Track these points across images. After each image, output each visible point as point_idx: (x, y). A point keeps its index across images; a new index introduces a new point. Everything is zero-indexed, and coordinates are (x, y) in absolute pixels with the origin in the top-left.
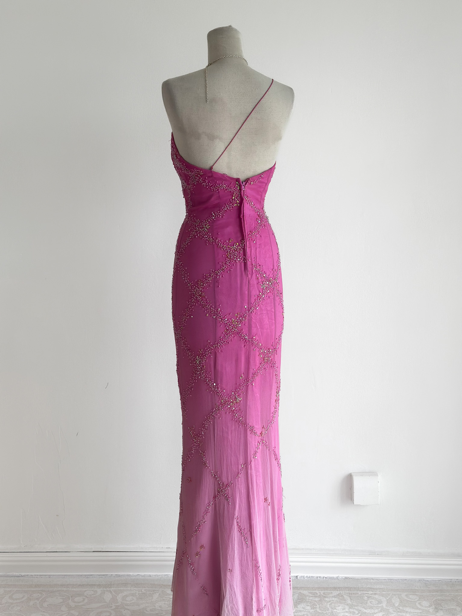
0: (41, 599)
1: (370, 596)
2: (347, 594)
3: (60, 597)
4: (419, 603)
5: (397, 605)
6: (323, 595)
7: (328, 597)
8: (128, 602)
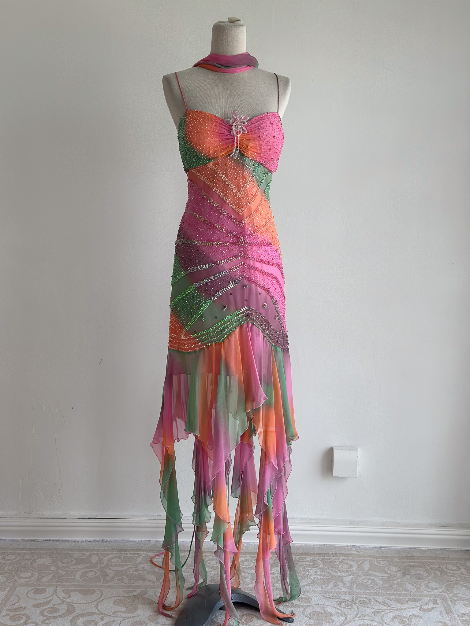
0: (31, 560)
1: (343, 561)
2: (320, 560)
3: (51, 559)
4: (388, 568)
5: (366, 569)
6: (298, 560)
7: (302, 562)
8: (113, 564)
